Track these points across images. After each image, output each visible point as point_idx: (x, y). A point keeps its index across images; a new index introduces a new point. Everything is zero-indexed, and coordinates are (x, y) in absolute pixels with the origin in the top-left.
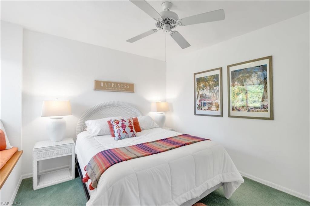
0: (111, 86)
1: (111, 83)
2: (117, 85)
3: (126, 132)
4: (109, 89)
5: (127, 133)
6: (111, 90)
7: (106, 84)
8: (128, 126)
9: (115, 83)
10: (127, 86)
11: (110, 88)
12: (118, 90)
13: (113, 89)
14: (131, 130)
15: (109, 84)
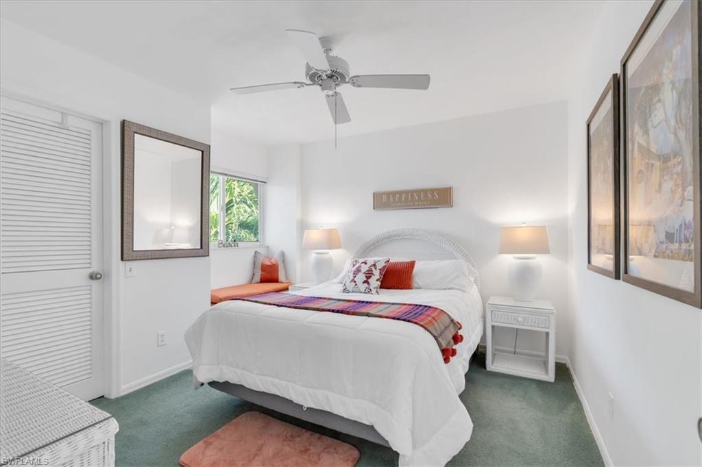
0: (400, 199)
1: (400, 193)
2: (412, 197)
3: (355, 282)
4: (396, 206)
5: (357, 283)
6: (401, 206)
7: (391, 197)
8: (364, 273)
9: (407, 192)
10: (433, 195)
11: (399, 204)
12: (414, 205)
13: (405, 204)
14: (365, 279)
15: (397, 196)
